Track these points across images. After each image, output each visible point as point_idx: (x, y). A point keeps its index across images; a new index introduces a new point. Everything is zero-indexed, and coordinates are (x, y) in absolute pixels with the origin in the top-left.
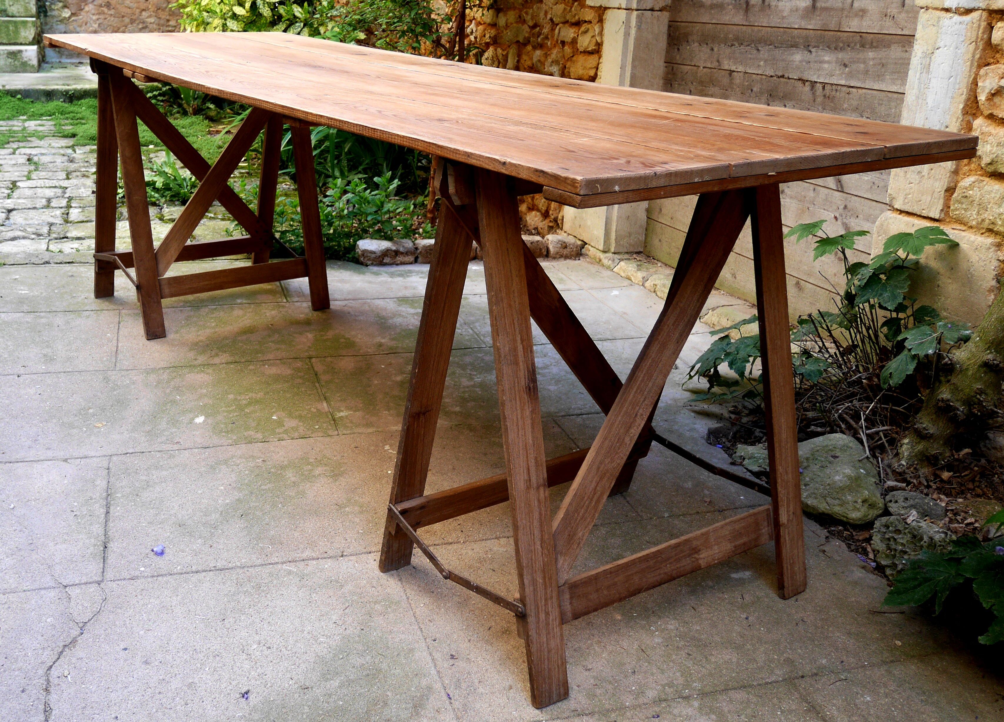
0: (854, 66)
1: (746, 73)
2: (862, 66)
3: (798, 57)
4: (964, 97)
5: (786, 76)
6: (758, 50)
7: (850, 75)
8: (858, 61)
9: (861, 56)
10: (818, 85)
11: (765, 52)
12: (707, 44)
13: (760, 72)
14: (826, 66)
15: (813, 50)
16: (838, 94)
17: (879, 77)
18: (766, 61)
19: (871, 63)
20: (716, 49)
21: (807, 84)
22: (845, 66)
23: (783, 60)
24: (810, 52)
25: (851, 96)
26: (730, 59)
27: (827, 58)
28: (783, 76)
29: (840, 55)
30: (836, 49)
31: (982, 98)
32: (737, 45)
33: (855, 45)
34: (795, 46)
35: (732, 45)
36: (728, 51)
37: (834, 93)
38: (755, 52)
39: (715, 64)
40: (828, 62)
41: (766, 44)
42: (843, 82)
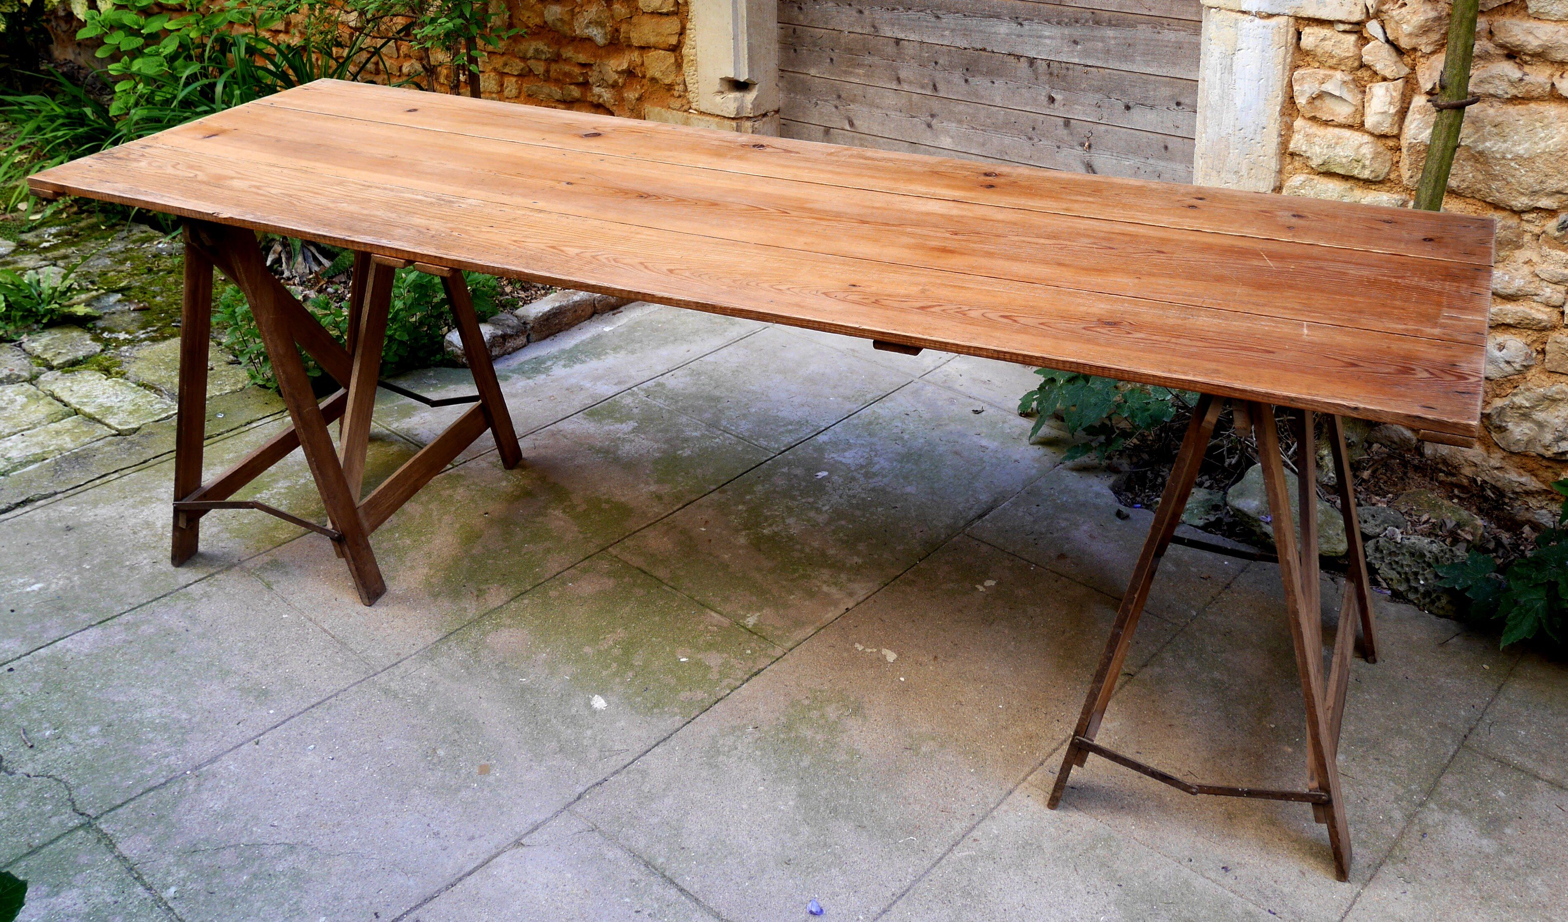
0: (1089, 45)
1: (922, 42)
2: (1100, 45)
3: (1003, 28)
4: (1280, 99)
5: (989, 49)
6: (938, 17)
7: (1086, 53)
8: (1094, 39)
9: (1097, 33)
10: (1039, 62)
11: (948, 20)
12: (850, 5)
13: (945, 43)
14: (1048, 41)
15: (1024, 23)
16: (1071, 72)
17: (1126, 58)
18: (953, 30)
19: (1113, 42)
20: (866, 12)
21: (1022, 59)
22: (1076, 42)
23: (981, 31)
24: (1021, 24)
25: (1090, 76)
26: (893, 25)
27: (1047, 34)
28: (984, 50)
29: (1067, 31)
30: (1059, 23)
31: (1301, 101)
32: (901, 9)
33: (1087, 21)
34: (998, 17)
35: (893, 9)
36: (887, 15)
37: (1064, 71)
38: (933, 19)
39: (868, 30)
40: (1049, 37)
41: (949, 12)
42: (1077, 61)
